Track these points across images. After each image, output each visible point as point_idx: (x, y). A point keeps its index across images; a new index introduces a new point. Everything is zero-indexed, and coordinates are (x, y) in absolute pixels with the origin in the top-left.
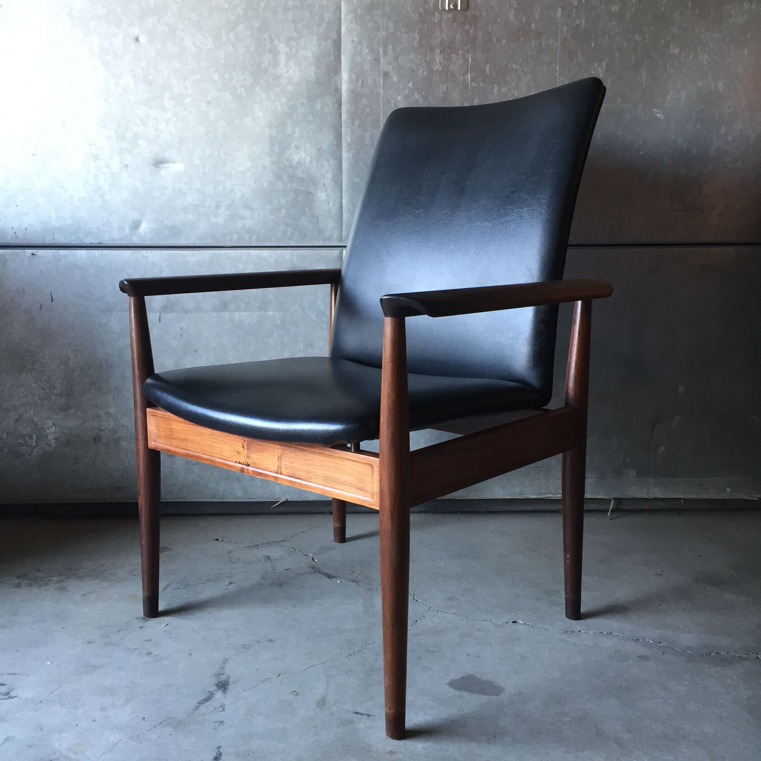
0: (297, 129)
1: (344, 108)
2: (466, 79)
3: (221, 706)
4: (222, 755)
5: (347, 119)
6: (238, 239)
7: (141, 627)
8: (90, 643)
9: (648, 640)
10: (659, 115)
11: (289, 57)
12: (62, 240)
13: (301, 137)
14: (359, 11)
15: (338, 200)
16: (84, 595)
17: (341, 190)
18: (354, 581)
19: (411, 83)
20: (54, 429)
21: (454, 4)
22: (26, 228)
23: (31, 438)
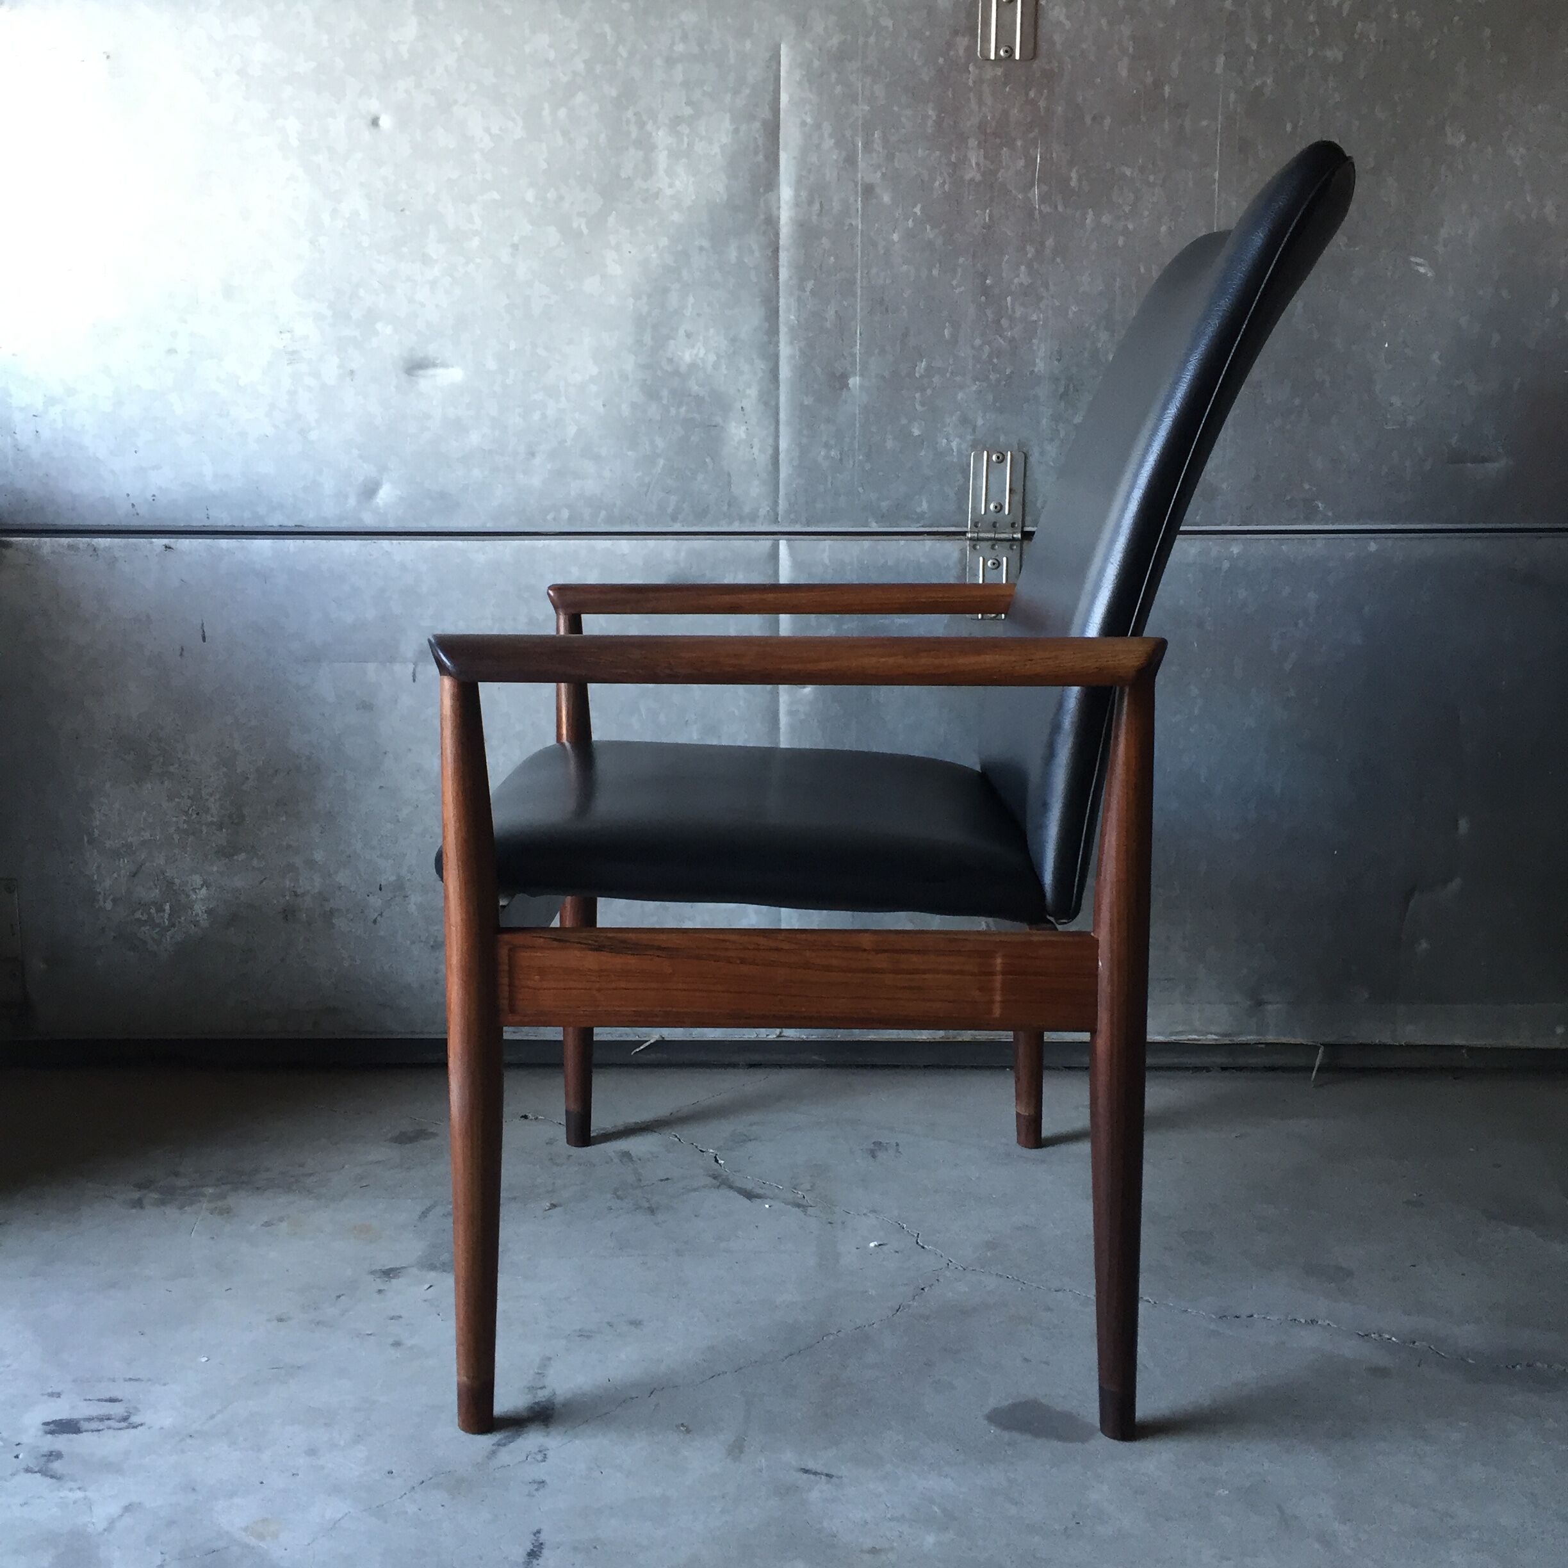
0: (691, 300)
1: (783, 256)
2: (1029, 198)
3: (540, 1451)
4: (543, 1548)
5: (791, 278)
6: (571, 519)
7: (380, 1291)
8: (280, 1320)
9: (1388, 1336)
10: (1422, 270)
11: (675, 155)
12: (223, 520)
13: (699, 315)
14: (816, 63)
15: (770, 441)
16: (267, 1224)
17: (777, 422)
18: (799, 1206)
19: (919, 206)
20: (205, 892)
21: (1006, 48)
22: (154, 496)
23: (160, 910)
